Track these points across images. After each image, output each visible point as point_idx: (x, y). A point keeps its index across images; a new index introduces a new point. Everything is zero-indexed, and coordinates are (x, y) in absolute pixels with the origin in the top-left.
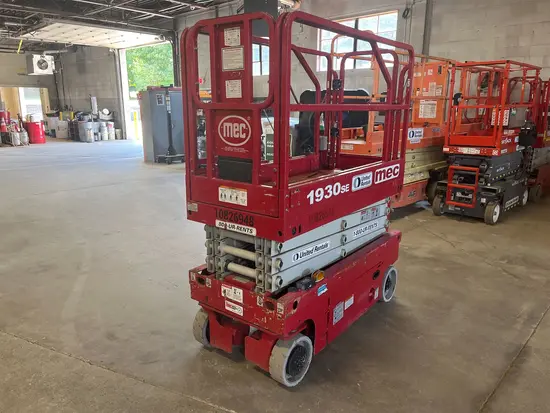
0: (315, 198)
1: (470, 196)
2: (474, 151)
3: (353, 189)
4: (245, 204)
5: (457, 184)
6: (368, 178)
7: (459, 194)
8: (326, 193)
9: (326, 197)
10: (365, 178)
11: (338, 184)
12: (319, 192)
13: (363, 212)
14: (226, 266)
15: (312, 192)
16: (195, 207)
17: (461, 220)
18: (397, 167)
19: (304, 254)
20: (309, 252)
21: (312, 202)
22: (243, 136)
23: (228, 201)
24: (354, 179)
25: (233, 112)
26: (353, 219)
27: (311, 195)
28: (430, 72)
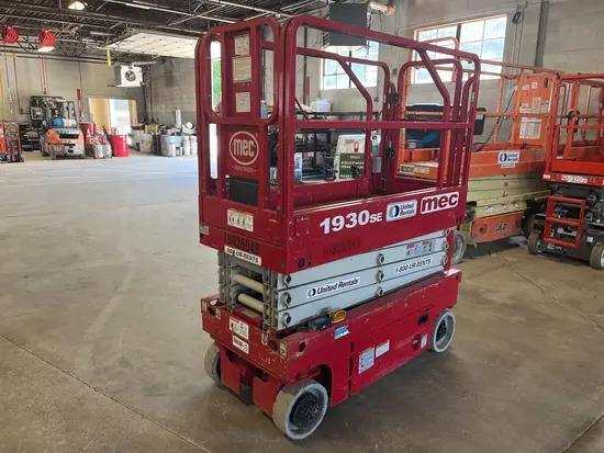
0: (331, 226)
1: (574, 234)
2: (581, 180)
3: (388, 218)
4: (252, 230)
5: (558, 218)
6: (412, 206)
7: (560, 231)
8: (348, 221)
9: (348, 226)
10: (405, 207)
11: (367, 212)
12: (338, 221)
13: (410, 246)
14: (237, 297)
15: (328, 220)
16: (206, 230)
17: (561, 261)
18: (455, 196)
19: (325, 290)
20: (330, 288)
21: (327, 231)
22: (252, 155)
23: (235, 225)
24: (389, 207)
25: (243, 127)
26: (394, 252)
27: (326, 222)
28: (535, 85)
